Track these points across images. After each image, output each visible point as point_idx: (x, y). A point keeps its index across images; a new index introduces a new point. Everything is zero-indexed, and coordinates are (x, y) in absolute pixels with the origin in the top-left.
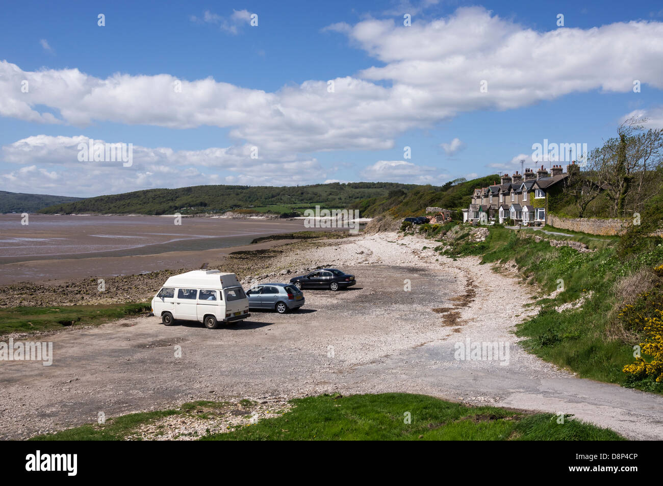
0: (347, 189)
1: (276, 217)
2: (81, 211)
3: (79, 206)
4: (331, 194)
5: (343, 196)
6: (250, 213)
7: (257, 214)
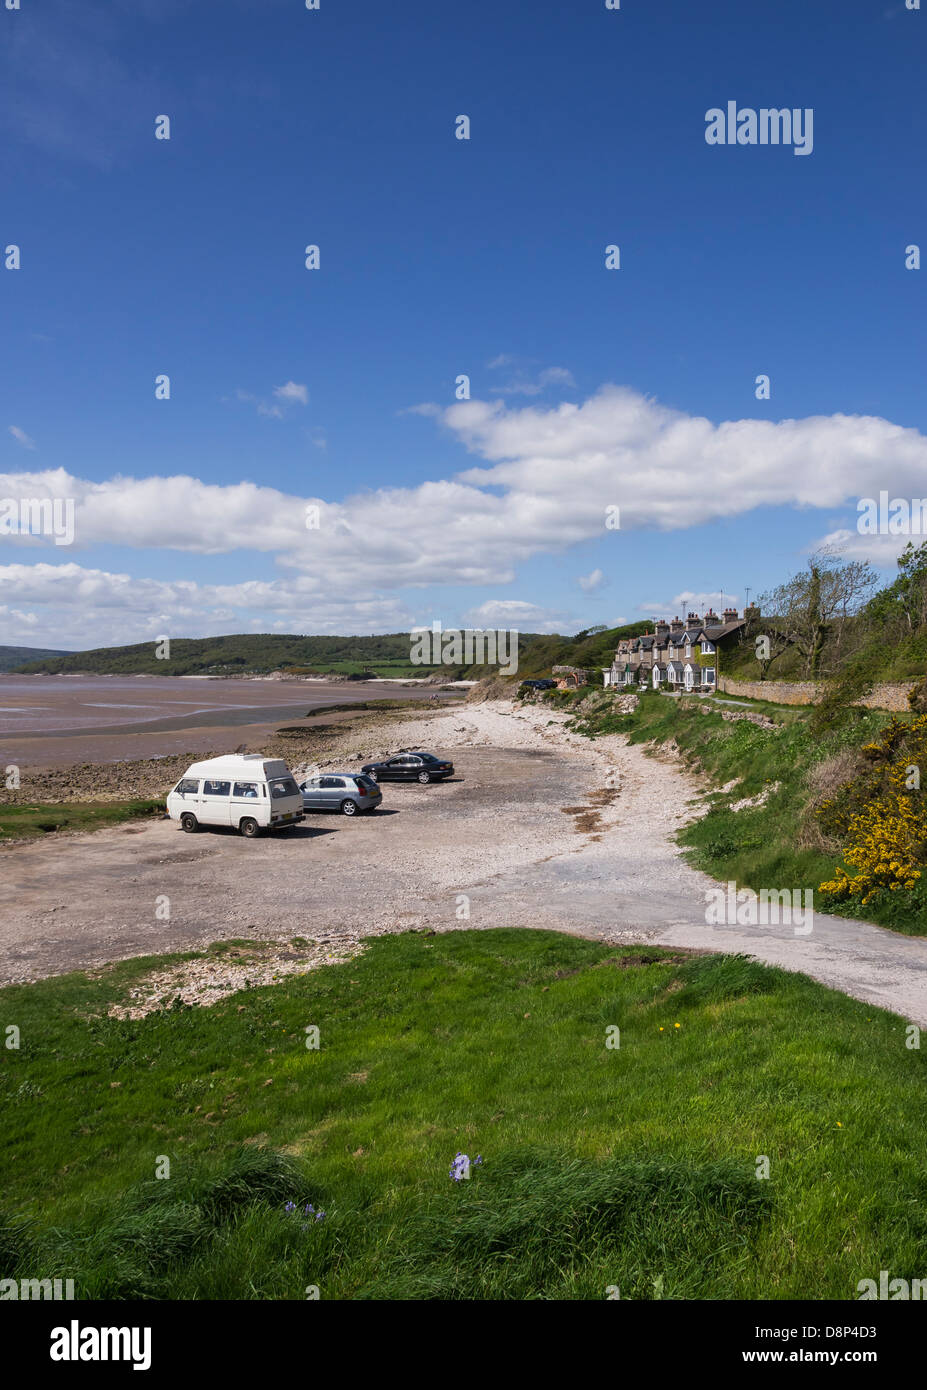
1: (343, 679)
2: (70, 669)
3: (68, 662)
6: (305, 674)
7: (316, 674)
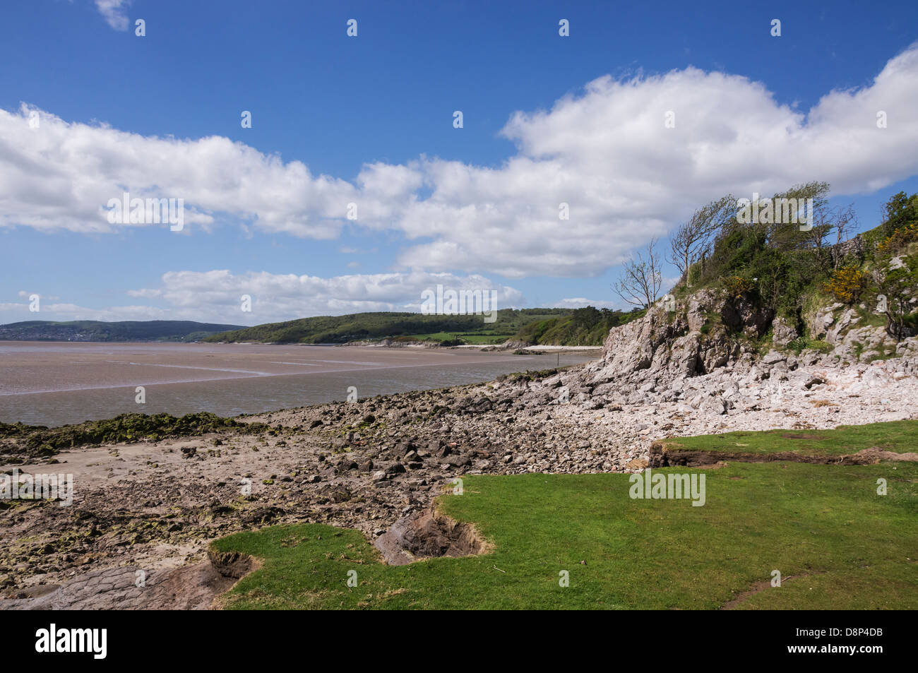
0: (520, 315)
1: (436, 345)
2: (243, 339)
3: (242, 334)
4: (503, 321)
5: (516, 323)
6: (407, 341)
7: (415, 342)
